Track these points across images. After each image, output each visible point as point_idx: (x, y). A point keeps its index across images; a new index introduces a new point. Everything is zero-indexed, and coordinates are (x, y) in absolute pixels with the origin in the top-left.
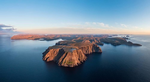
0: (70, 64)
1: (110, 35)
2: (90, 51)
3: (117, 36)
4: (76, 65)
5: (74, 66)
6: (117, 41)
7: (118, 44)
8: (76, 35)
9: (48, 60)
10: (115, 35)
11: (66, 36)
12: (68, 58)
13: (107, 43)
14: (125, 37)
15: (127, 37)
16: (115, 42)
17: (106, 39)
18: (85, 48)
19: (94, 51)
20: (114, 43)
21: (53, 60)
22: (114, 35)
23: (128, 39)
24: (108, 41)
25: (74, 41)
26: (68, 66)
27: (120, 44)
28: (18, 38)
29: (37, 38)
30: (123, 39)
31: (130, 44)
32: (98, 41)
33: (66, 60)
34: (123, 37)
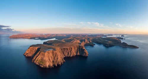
0: (41, 63)
1: (105, 35)
2: (72, 53)
3: (112, 35)
4: (46, 66)
5: (44, 67)
6: (110, 42)
7: (111, 46)
8: (72, 35)
9: (27, 56)
10: (111, 34)
11: (62, 36)
12: (40, 57)
13: (99, 43)
14: (120, 37)
15: (121, 37)
16: (108, 43)
17: (99, 39)
18: (67, 49)
19: (78, 54)
20: (106, 44)
21: (31, 57)
22: (109, 35)
23: (122, 39)
24: (100, 41)
25: (64, 40)
26: (39, 65)
27: (113, 46)
28: (15, 37)
29: (33, 37)
30: (117, 39)
31: (125, 46)
32: (89, 41)
33: (38, 59)
34: (118, 37)
